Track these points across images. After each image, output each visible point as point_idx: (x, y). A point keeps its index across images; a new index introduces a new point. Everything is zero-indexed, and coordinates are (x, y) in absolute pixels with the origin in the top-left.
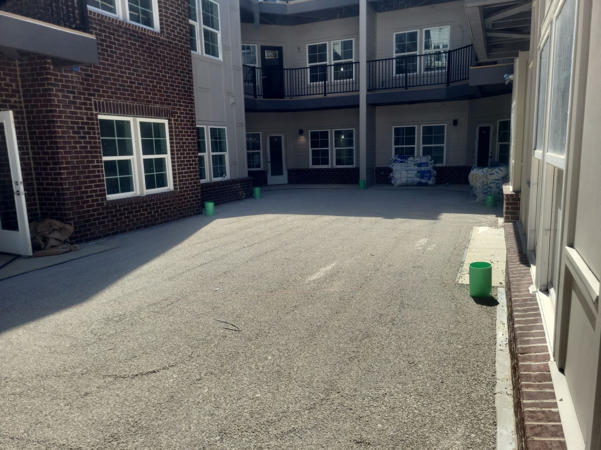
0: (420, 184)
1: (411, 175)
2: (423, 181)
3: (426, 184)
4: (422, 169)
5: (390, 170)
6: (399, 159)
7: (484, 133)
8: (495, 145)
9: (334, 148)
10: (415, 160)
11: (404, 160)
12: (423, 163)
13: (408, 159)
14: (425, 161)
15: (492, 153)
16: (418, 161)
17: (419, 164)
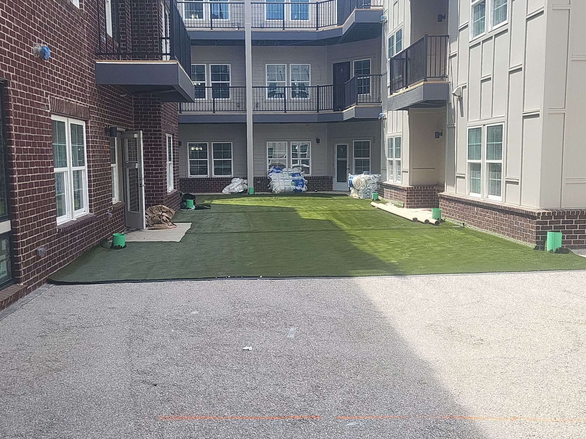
0: (296, 191)
1: (288, 184)
2: (298, 188)
3: (301, 191)
4: (296, 178)
6: (275, 170)
7: (342, 150)
8: (351, 160)
9: (213, 160)
10: (289, 171)
11: (279, 171)
12: (296, 174)
13: (283, 170)
14: (297, 172)
15: (349, 165)
16: (291, 171)
17: (293, 174)
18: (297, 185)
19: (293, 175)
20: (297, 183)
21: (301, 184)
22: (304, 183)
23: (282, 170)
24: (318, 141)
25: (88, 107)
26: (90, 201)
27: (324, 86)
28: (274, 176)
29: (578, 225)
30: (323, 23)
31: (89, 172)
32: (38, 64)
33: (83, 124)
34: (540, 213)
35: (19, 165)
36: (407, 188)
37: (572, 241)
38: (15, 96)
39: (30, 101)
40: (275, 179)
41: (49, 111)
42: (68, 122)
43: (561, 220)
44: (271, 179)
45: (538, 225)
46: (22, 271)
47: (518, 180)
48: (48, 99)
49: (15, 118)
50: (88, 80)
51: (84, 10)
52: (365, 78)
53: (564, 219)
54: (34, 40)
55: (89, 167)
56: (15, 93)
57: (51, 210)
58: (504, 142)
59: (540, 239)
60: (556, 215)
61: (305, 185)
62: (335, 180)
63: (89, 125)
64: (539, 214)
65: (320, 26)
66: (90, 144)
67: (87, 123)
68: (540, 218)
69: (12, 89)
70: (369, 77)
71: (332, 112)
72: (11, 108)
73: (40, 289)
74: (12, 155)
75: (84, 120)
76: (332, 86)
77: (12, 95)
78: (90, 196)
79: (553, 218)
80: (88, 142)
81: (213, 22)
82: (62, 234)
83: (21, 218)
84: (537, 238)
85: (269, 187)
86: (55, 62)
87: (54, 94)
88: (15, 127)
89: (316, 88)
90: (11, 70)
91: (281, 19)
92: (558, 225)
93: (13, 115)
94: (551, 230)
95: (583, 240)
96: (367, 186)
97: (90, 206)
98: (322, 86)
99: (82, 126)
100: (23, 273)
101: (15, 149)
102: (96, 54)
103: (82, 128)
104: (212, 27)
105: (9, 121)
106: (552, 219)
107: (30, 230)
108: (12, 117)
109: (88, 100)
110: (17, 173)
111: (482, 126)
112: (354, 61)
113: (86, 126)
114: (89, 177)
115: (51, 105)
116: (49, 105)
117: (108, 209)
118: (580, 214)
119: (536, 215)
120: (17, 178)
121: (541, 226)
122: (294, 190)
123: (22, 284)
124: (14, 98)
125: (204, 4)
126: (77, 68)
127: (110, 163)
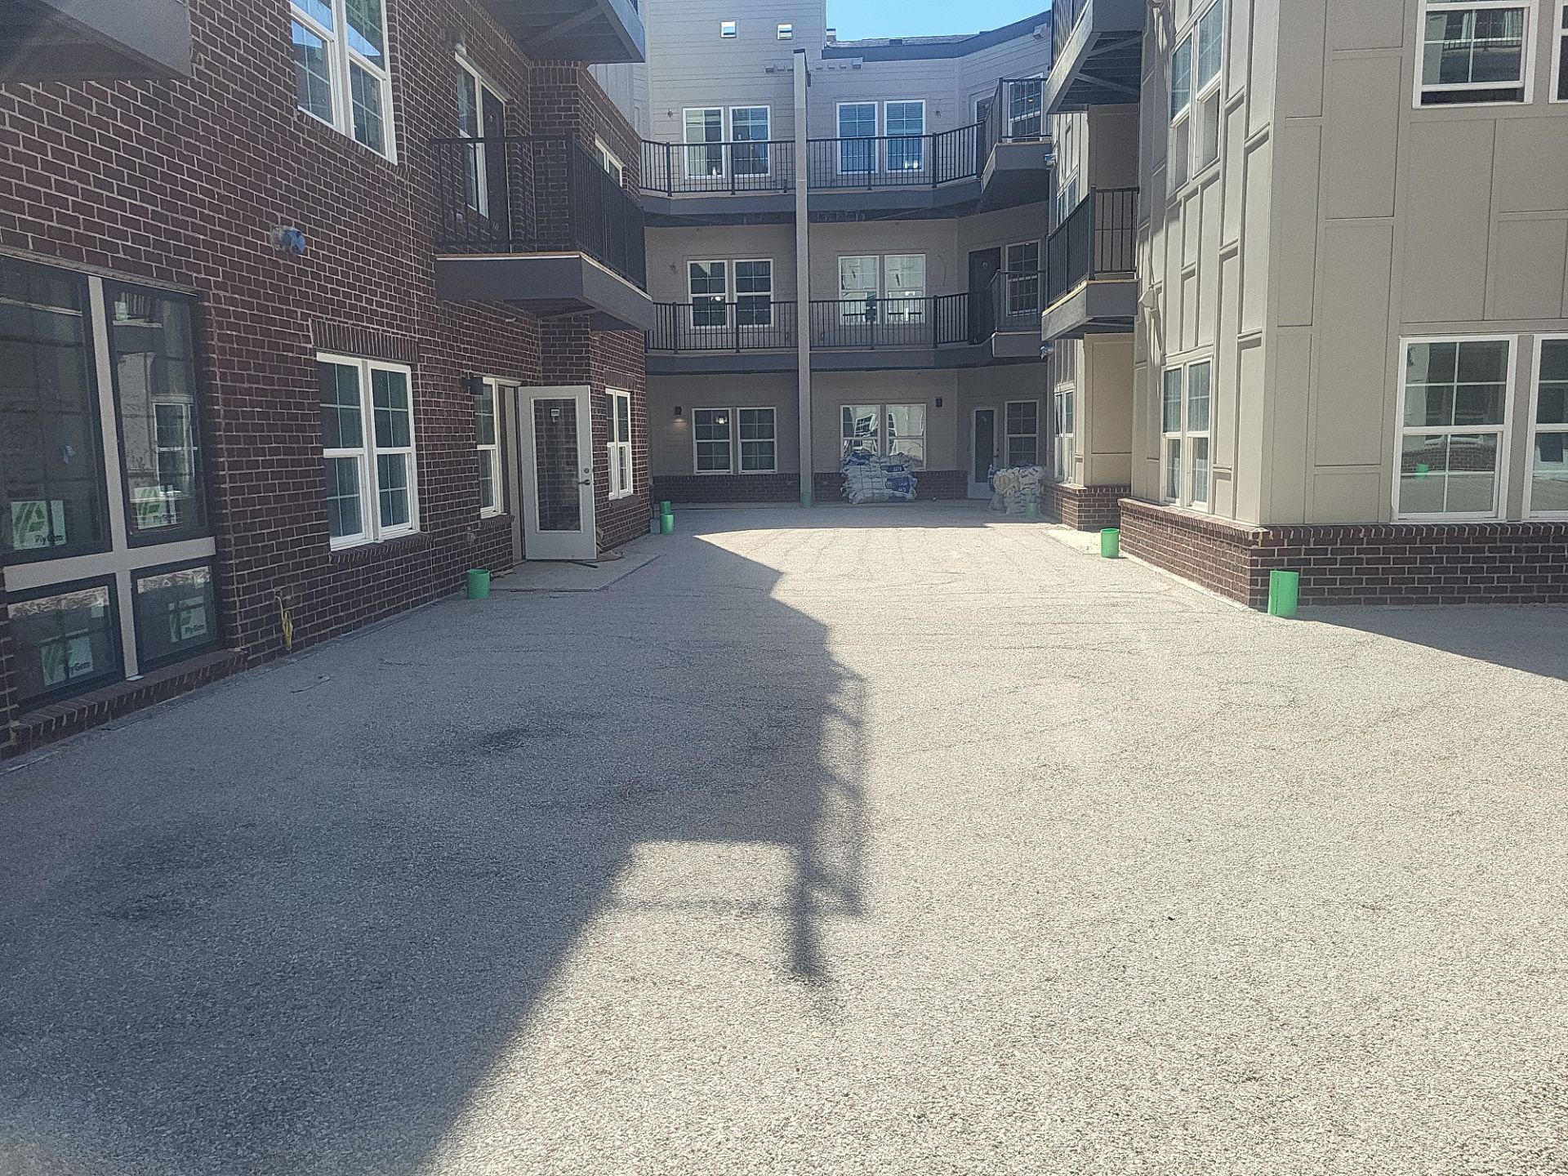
0: (893, 499)
1: (878, 485)
2: (898, 494)
3: (903, 499)
4: (894, 474)
5: (843, 478)
6: (855, 460)
7: (985, 420)
8: (1003, 439)
9: (740, 441)
10: (882, 460)
11: (862, 461)
12: (896, 466)
13: (871, 459)
14: (898, 463)
15: (998, 450)
16: (886, 462)
17: (889, 467)
18: (896, 488)
19: (890, 469)
20: (896, 483)
21: (905, 486)
22: (911, 484)
23: (868, 460)
24: (939, 402)
25: (416, 340)
26: (422, 510)
27: (952, 296)
28: (852, 471)
29: (1339, 557)
30: (944, 175)
31: (419, 457)
32: (281, 262)
33: (406, 370)
34: (1259, 533)
35: (231, 440)
36: (1079, 491)
37: (1326, 590)
38: (221, 319)
39: (260, 327)
40: (855, 477)
41: (310, 346)
42: (365, 367)
43: (1304, 546)
44: (845, 479)
45: (1254, 558)
46: (239, 627)
47: (1231, 469)
48: (307, 325)
49: (220, 357)
50: (415, 292)
51: (406, 163)
52: (1029, 278)
53: (1309, 545)
54: (275, 219)
55: (419, 448)
56: (221, 313)
57: (314, 523)
58: (1212, 396)
59: (1259, 584)
60: (1292, 537)
61: (911, 488)
62: (972, 477)
63: (419, 372)
64: (1256, 535)
65: (940, 180)
66: (422, 408)
67: (413, 368)
68: (1260, 544)
69: (214, 307)
70: (1035, 277)
71: (965, 345)
72: (213, 340)
73: (283, 659)
74: (215, 423)
75: (408, 364)
76: (966, 296)
77: (213, 316)
78: (422, 501)
79: (1286, 544)
80: (416, 403)
81: (736, 181)
82: (344, 566)
83: (235, 533)
84: (1253, 582)
85: (843, 493)
86: (326, 258)
87: (324, 316)
88: (220, 372)
89: (933, 300)
90: (210, 271)
91: (864, 170)
92: (1297, 557)
93: (217, 351)
94: (1281, 567)
95: (1349, 587)
96: (1019, 488)
97: (422, 519)
98: (943, 297)
99: (405, 374)
100: (240, 631)
101: (222, 412)
102: (439, 244)
103: (405, 380)
104: (733, 191)
105: (209, 362)
106: (1283, 546)
107: (258, 554)
108: (215, 356)
109: (417, 327)
110: (226, 455)
111: (1181, 366)
112: (1007, 246)
113: (412, 374)
114: (420, 466)
115: (315, 335)
116: (311, 334)
117: (470, 525)
118: (1341, 536)
119: (1250, 538)
120: (226, 463)
121: (1260, 559)
122: (890, 497)
123: (238, 649)
124: (218, 321)
125: (723, 147)
126: (386, 269)
127: (474, 442)
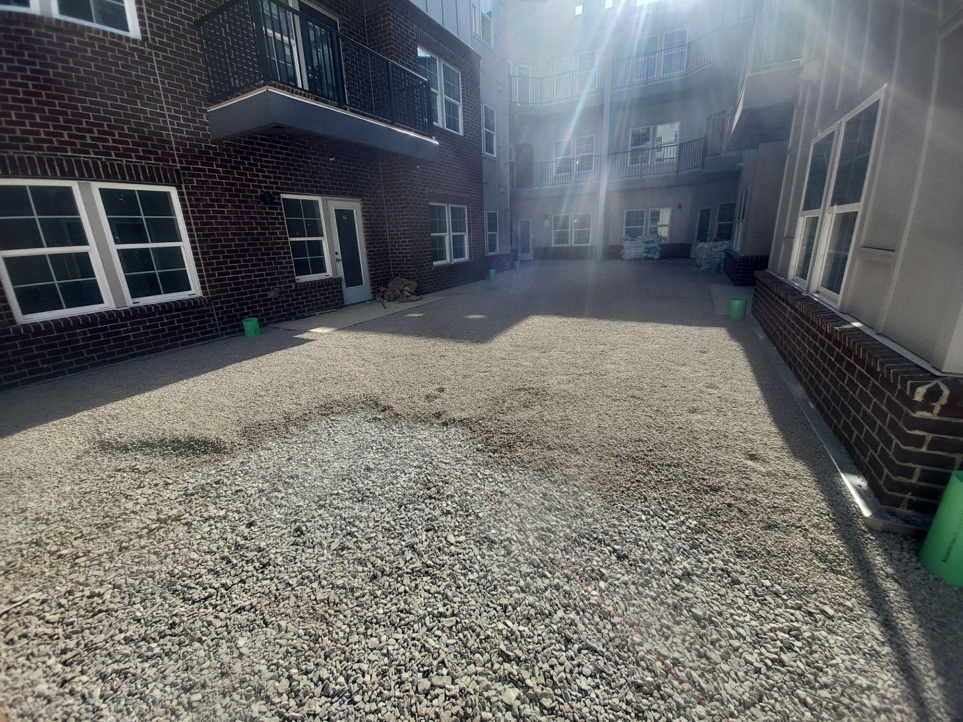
0: (647, 258)
1: (639, 251)
2: (649, 256)
3: (652, 259)
4: (650, 245)
5: (622, 247)
6: (629, 238)
7: (705, 214)
8: (714, 225)
9: (574, 230)
11: (633, 238)
15: (710, 231)
17: (647, 241)
18: (648, 253)
19: (647, 243)
20: (649, 250)
21: (654, 252)
22: (657, 250)
24: (680, 206)
25: (177, 168)
26: (202, 282)
31: (193, 248)
33: (169, 189)
36: (740, 258)
40: (627, 247)
42: (86, 187)
50: (171, 133)
51: (150, 36)
55: (192, 242)
61: (657, 253)
62: (694, 246)
63: (184, 191)
66: (191, 215)
67: (178, 188)
78: (200, 276)
85: (621, 255)
96: (711, 254)
97: (203, 288)
98: (685, 143)
99: (168, 192)
109: (177, 158)
113: (177, 192)
114: (194, 254)
